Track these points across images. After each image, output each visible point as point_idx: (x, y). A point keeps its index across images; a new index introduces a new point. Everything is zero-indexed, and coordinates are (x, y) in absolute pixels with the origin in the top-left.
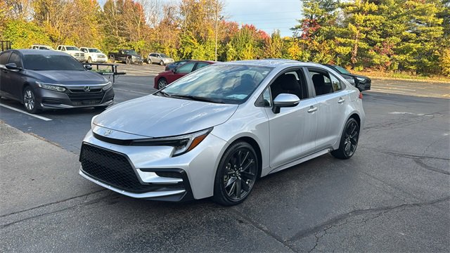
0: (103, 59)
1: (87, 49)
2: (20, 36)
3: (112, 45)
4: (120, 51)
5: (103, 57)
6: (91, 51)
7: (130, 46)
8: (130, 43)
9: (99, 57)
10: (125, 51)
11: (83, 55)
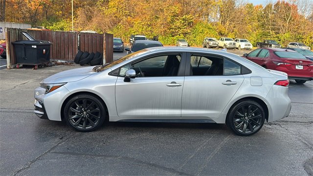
0: (249, 47)
1: (239, 39)
2: (200, 32)
3: (265, 37)
4: (265, 42)
5: (249, 45)
6: (242, 41)
7: (278, 37)
8: (278, 35)
9: (246, 45)
10: (268, 41)
11: (234, 44)
